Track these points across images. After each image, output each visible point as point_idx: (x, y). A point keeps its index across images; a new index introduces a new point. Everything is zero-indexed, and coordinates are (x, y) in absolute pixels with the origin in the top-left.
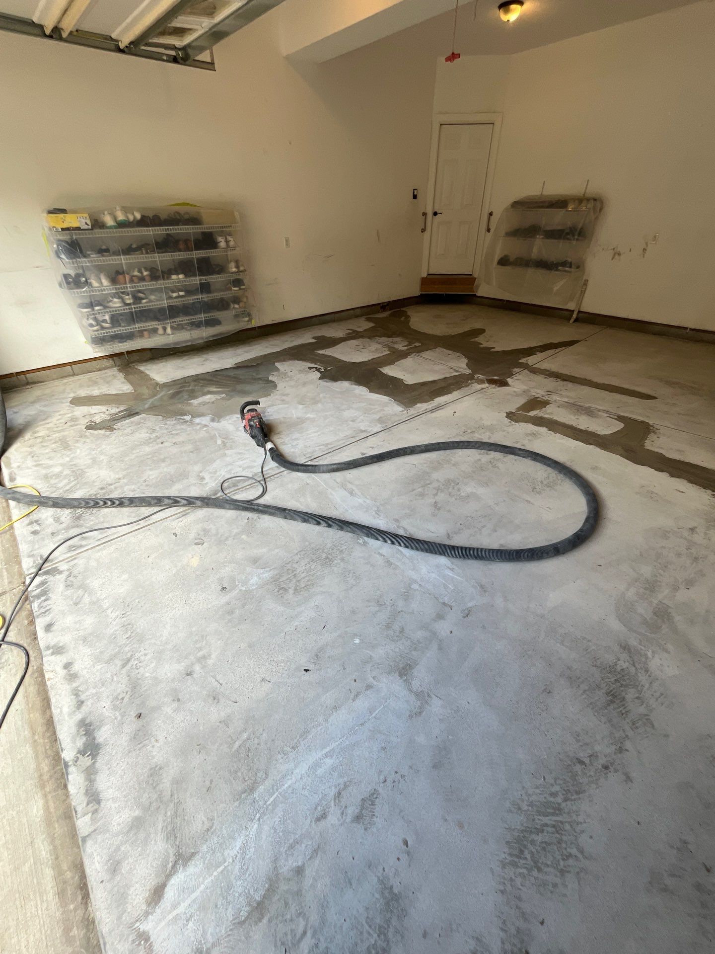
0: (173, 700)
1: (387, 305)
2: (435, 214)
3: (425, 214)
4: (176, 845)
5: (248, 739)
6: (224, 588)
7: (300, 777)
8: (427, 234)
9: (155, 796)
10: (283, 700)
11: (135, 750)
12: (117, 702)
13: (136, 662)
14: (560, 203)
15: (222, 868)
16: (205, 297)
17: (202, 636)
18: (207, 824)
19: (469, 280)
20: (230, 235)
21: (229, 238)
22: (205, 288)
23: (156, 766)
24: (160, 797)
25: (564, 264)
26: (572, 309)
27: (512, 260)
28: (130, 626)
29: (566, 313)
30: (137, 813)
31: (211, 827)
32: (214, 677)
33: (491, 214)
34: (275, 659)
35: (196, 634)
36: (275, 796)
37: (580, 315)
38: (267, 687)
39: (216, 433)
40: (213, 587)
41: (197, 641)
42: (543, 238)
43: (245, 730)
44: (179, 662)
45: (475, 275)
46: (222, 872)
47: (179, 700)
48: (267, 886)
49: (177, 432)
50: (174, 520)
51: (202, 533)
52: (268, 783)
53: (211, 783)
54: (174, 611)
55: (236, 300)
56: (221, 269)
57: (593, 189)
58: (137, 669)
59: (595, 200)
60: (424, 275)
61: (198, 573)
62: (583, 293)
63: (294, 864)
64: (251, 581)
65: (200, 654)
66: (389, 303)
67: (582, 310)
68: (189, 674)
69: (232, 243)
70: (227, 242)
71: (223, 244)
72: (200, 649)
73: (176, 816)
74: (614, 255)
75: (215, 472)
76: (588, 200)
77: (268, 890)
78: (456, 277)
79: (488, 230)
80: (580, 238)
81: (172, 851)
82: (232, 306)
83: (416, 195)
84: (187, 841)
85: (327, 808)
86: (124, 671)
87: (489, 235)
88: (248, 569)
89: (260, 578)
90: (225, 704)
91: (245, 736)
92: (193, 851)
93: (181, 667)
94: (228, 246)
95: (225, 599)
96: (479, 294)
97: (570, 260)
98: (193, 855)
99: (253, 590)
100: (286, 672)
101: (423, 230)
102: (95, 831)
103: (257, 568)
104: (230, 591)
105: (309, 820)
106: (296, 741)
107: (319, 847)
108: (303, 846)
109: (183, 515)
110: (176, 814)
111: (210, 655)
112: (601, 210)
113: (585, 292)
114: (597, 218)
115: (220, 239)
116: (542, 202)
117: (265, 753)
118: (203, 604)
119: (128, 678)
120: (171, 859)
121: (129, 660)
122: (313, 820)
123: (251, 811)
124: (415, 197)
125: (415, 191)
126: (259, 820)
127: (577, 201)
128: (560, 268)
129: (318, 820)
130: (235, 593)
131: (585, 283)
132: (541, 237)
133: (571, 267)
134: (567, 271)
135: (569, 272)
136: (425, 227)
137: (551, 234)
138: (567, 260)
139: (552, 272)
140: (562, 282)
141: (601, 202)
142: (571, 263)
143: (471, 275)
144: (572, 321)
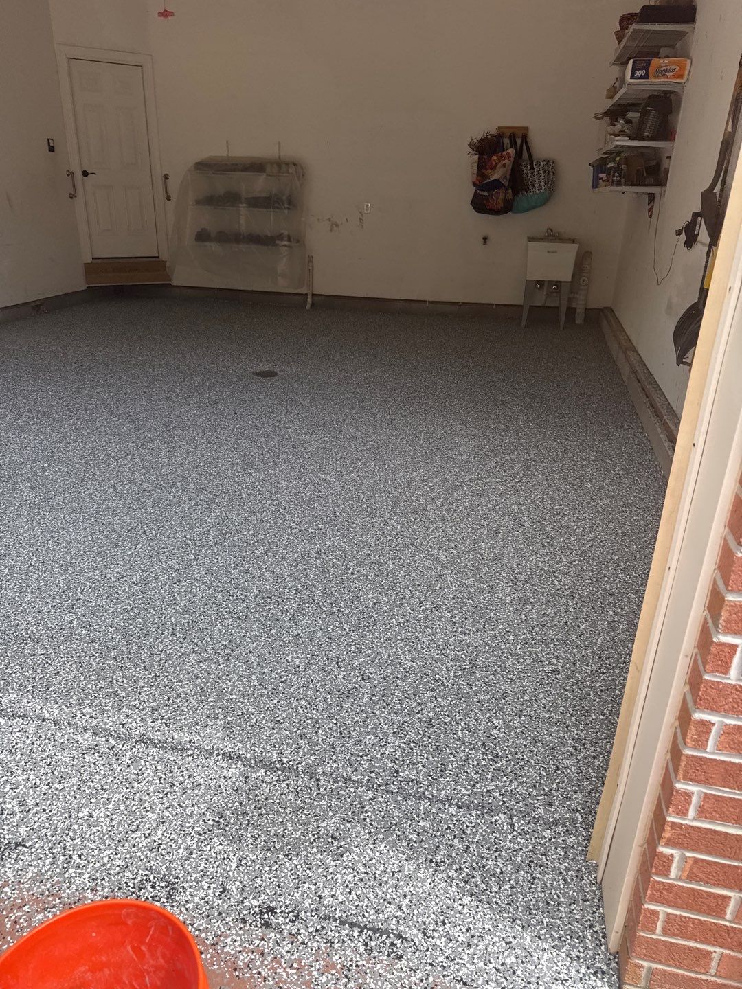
1: (42, 304)
2: (85, 174)
3: (71, 175)
8: (80, 200)
14: (256, 167)
19: (155, 264)
25: (280, 237)
26: (304, 293)
27: (213, 234)
29: (300, 298)
33: (166, 177)
37: (316, 298)
42: (247, 207)
45: (164, 257)
57: (290, 151)
59: (295, 165)
60: (89, 260)
62: (311, 271)
66: (43, 302)
67: (315, 292)
74: (332, 225)
76: (287, 164)
78: (135, 260)
79: (168, 198)
80: (290, 207)
83: (53, 147)
87: (171, 205)
96: (175, 282)
97: (286, 233)
101: (73, 196)
112: (304, 175)
113: (313, 269)
114: (302, 185)
124: (52, 149)
125: (51, 141)
127: (275, 166)
128: (277, 242)
131: (310, 260)
132: (244, 205)
133: (289, 240)
134: (285, 245)
135: (289, 246)
136: (75, 191)
137: (256, 202)
138: (282, 234)
139: (270, 247)
140: (285, 259)
141: (302, 168)
142: (289, 236)
143: (158, 257)
144: (308, 307)
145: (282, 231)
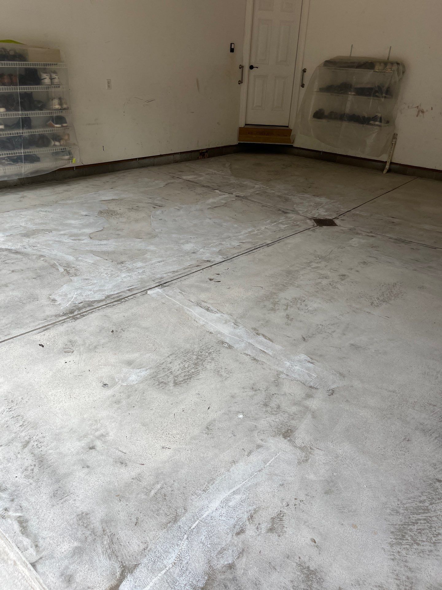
0: (83, 467)
1: (207, 152)
2: (251, 67)
3: (241, 67)
4: (119, 561)
5: (162, 488)
6: (105, 385)
7: (215, 509)
8: (244, 86)
9: (89, 532)
10: (186, 459)
11: (58, 504)
12: (28, 473)
13: (36, 443)
14: (368, 64)
15: (164, 571)
16: (25, 133)
17: (96, 421)
18: (142, 546)
19: (285, 131)
20: (55, 72)
21: (54, 76)
22: (26, 123)
23: (83, 513)
24: (93, 532)
25: (375, 118)
26: (385, 161)
27: (326, 113)
28: (20, 417)
29: (379, 164)
30: (76, 544)
31: (147, 548)
32: (117, 449)
33: (304, 71)
34: (171, 433)
35: (89, 420)
36: (197, 523)
37: (393, 166)
38: (168, 453)
39: (56, 263)
40: (94, 384)
41: (91, 425)
42: (354, 95)
43: (158, 482)
44: (79, 440)
45: (291, 127)
46: (165, 574)
47: (88, 467)
48: (206, 578)
49: (13, 261)
50: (36, 334)
51: (69, 343)
52: (188, 515)
53: (137, 520)
54: (61, 404)
55: (57, 138)
56: (42, 105)
57: (397, 53)
58: (39, 448)
59: (398, 64)
60: (242, 125)
61: (75, 374)
62: (393, 145)
63: (226, 563)
64: (131, 378)
65: (98, 434)
66: (208, 150)
67: (394, 161)
68: (93, 448)
69: (56, 81)
70: (51, 79)
71: (47, 81)
72: (97, 430)
73: (113, 543)
74: (419, 111)
75: (66, 295)
76: (392, 63)
77: (208, 580)
78: (272, 127)
79: (303, 86)
80: (387, 96)
81: (117, 566)
82: (53, 143)
83: (233, 49)
84: (128, 558)
85: (244, 526)
86: (26, 450)
87: (303, 90)
88: (125, 370)
89: (138, 376)
90: (133, 466)
91: (159, 486)
92: (136, 563)
93: (83, 443)
94: (52, 83)
95: (109, 392)
96: (295, 145)
97: (379, 115)
98: (136, 566)
99: (134, 385)
100: (183, 441)
101: (240, 82)
102: (41, 558)
103: (133, 368)
104: (112, 386)
105: (230, 536)
106: (205, 486)
107: (243, 550)
108: (230, 551)
109: (44, 330)
110: (112, 542)
111: (107, 434)
112: (403, 72)
113: (395, 144)
114: (400, 80)
115: (44, 76)
116: (351, 63)
117: (180, 496)
118: (89, 397)
119: (32, 455)
120: (118, 570)
121: (28, 442)
122: (234, 535)
123: (179, 534)
124: (232, 50)
125: (233, 45)
126: (187, 539)
127: (382, 64)
128: (372, 122)
129: (238, 534)
130: (117, 388)
131: (395, 136)
132: (353, 93)
133: (381, 121)
134: (377, 125)
135: (380, 126)
136: (242, 79)
137: (362, 92)
138: (377, 116)
139: (364, 125)
140: (374, 135)
141: (404, 67)
142: (381, 118)
143: (288, 127)
144: (385, 171)
145: (377, 114)
